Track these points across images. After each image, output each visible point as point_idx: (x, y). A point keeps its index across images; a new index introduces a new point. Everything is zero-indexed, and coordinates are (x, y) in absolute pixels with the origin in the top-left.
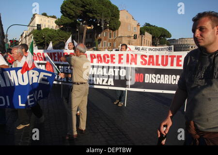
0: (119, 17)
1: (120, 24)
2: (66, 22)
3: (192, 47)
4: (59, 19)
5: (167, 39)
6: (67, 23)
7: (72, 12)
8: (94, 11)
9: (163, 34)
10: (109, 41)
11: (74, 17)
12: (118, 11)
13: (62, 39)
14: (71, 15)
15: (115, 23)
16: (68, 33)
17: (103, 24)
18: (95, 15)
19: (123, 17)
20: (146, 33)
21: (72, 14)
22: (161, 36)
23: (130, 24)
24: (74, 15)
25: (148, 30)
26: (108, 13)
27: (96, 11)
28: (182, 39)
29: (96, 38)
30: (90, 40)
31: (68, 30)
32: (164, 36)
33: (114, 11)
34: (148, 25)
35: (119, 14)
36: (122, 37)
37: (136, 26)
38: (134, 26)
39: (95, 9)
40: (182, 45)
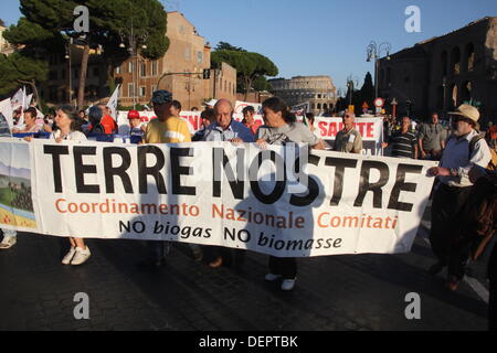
0: (164, 29)
1: (168, 45)
2: (32, 37)
3: (319, 96)
4: (12, 27)
5: (268, 78)
6: (35, 39)
7: (53, 12)
8: (108, 11)
9: (260, 68)
10: (142, 83)
11: (55, 25)
12: (165, 14)
13: (24, 77)
14: (50, 21)
15: (158, 42)
16: (40, 62)
17: (132, 43)
18: (110, 23)
19: (173, 28)
20: (224, 65)
21: (50, 18)
22: (255, 72)
23: (189, 45)
24: (57, 20)
25: (227, 59)
26: (142, 19)
27: (113, 12)
28: (299, 77)
29: (110, 77)
30: (96, 82)
31: (37, 56)
32: (263, 71)
33: (155, 13)
34: (225, 46)
35: (166, 22)
36: (170, 74)
37: (201, 49)
38: (198, 50)
39: (110, 7)
40: (298, 90)
